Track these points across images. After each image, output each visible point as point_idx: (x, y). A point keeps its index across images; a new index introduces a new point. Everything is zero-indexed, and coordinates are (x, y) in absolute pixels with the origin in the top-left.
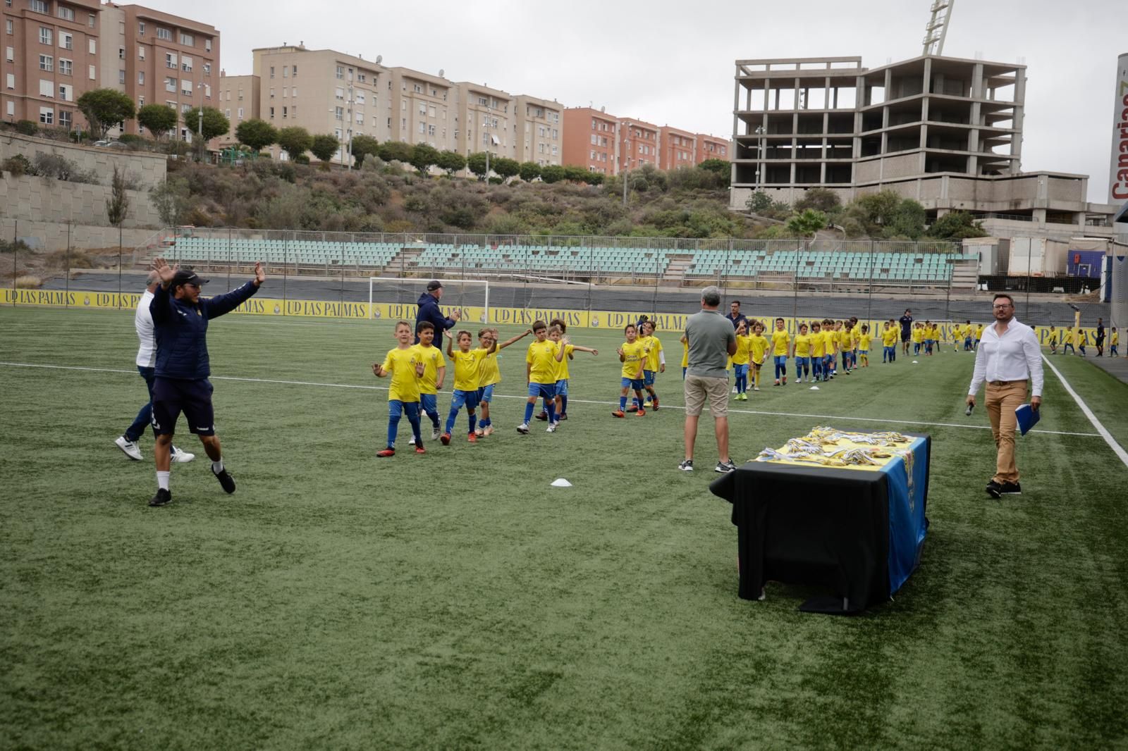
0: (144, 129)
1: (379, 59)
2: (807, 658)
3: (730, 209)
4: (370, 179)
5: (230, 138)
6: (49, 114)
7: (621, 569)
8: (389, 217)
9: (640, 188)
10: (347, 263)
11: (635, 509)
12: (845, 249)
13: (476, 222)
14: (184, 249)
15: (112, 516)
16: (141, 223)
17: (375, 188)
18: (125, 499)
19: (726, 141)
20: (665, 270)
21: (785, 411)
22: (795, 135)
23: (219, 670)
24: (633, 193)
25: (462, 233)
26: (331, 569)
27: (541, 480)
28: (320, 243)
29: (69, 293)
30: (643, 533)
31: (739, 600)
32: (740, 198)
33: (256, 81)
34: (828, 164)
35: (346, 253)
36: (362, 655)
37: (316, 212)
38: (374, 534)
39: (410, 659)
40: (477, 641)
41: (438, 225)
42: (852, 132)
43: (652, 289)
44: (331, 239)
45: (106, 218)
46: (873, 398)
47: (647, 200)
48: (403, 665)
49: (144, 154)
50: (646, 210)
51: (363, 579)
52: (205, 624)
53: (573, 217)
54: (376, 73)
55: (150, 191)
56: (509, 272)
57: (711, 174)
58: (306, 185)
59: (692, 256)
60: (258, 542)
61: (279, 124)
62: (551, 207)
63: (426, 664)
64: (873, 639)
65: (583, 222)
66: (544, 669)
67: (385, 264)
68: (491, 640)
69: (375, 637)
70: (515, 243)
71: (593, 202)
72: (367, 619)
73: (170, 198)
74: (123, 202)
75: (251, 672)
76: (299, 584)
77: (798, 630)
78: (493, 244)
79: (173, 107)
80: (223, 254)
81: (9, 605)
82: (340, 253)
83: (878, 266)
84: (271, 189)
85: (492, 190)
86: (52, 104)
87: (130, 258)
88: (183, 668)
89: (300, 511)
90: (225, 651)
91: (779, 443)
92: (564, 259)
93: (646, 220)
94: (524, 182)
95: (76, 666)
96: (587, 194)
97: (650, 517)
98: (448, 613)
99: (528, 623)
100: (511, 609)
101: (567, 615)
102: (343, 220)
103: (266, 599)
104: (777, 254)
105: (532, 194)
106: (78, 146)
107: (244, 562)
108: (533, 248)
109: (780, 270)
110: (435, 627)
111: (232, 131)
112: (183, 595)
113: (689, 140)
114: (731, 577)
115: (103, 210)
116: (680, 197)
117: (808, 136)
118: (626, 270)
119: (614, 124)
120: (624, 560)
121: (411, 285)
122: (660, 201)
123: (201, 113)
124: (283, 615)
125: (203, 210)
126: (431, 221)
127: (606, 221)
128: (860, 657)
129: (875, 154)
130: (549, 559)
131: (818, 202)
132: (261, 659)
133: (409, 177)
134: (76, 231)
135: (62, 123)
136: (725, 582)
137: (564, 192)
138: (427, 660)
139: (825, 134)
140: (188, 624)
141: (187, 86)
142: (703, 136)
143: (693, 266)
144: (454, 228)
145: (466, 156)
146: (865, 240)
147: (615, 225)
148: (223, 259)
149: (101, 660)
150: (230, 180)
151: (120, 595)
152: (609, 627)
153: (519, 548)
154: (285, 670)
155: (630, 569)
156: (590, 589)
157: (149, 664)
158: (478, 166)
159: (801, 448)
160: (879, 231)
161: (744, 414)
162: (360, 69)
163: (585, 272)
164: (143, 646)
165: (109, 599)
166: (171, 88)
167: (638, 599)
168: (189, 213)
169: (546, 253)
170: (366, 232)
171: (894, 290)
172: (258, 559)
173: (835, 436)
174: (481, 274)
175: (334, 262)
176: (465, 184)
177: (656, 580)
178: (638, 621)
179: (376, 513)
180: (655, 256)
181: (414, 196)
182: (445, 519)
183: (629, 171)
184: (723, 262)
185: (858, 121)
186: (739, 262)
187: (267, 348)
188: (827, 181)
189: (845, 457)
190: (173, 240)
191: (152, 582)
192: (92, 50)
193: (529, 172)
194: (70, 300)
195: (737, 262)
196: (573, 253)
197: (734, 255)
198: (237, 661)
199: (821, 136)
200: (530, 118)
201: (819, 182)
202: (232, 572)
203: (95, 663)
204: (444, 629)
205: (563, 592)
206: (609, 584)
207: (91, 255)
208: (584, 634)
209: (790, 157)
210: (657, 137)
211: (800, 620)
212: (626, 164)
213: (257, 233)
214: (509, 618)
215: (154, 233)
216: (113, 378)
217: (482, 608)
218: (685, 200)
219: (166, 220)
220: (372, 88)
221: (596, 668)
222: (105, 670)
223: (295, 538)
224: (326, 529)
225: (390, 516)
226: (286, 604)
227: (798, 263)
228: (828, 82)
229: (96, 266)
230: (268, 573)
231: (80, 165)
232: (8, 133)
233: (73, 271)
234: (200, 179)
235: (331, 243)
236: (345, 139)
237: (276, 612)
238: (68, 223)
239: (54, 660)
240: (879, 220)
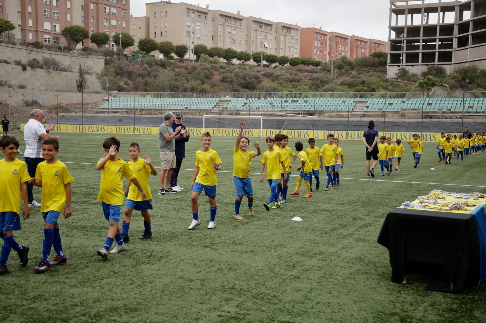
0: (94, 44)
1: (208, 6)
2: (430, 316)
3: (387, 77)
4: (203, 66)
5: (135, 47)
6: (49, 38)
7: (328, 265)
8: (213, 85)
9: (340, 68)
10: (192, 108)
11: (336, 233)
12: (449, 96)
13: (256, 87)
14: (113, 103)
15: (68, 236)
16: (92, 91)
17: (206, 71)
18: (75, 227)
19: (385, 42)
20: (353, 109)
21: (417, 181)
22: (421, 37)
23: (114, 318)
24: (336, 70)
25: (249, 92)
26: (175, 264)
27: (287, 217)
28: (179, 99)
29: (58, 125)
30: (339, 246)
31: (391, 283)
32: (392, 71)
33: (147, 19)
34: (439, 52)
35: (191, 103)
36: (188, 311)
37: (177, 83)
38: (199, 246)
39: (214, 313)
40: (250, 304)
41: (237, 88)
42: (453, 35)
43: (346, 119)
44: (184, 96)
45: (76, 88)
46: (465, 174)
47: (344, 74)
48: (210, 316)
49: (94, 57)
50: (343, 79)
51: (192, 270)
52: (109, 293)
53: (305, 83)
54: (206, 13)
55: (97, 75)
56: (273, 111)
57: (377, 60)
58: (172, 70)
59: (367, 102)
60: (140, 250)
61: (158, 40)
62: (294, 79)
63: (222, 316)
64: (468, 306)
65: (311, 85)
66: (284, 320)
67: (211, 108)
68: (257, 304)
69: (196, 301)
70: (276, 97)
71: (315, 75)
72: (192, 291)
73: (106, 78)
74: (84, 80)
75: (130, 320)
76: (159, 272)
77: (425, 300)
78: (265, 97)
79: (107, 33)
80: (132, 105)
81: (11, 283)
82: (189, 104)
83: (467, 105)
84: (155, 73)
85: (264, 70)
86: (49, 33)
87: (86, 108)
88: (96, 317)
89: (162, 234)
90: (117, 308)
91: (413, 198)
92: (300, 104)
93: (342, 84)
94: (281, 66)
95: (41, 315)
96: (313, 72)
97: (344, 237)
98: (235, 288)
99: (277, 294)
100: (268, 287)
101: (298, 290)
102: (190, 87)
103: (141, 280)
104: (412, 99)
105: (284, 72)
106: (62, 53)
107: (131, 260)
108: (285, 99)
109: (413, 108)
110: (228, 296)
111: (136, 44)
112: (99, 278)
113: (365, 42)
114: (387, 270)
115: (74, 85)
116: (361, 72)
117: (429, 38)
118: (333, 110)
119: (326, 35)
120: (329, 260)
121: (223, 119)
122: (350, 74)
123: (121, 36)
124: (149, 289)
125: (122, 83)
126: (234, 87)
127: (322, 84)
128: (461, 317)
129: (466, 46)
130: (289, 259)
131: (434, 72)
132: (136, 312)
133: (223, 65)
134: (62, 95)
135: (55, 42)
136: (384, 273)
137: (301, 71)
138: (222, 314)
139: (438, 36)
140: (100, 293)
141: (114, 22)
142: (373, 40)
143: (368, 107)
144: (245, 90)
145: (251, 53)
146: (460, 91)
147: (327, 86)
148: (132, 108)
149: (55, 312)
150: (135, 68)
151: (67, 278)
152: (320, 297)
153: (274, 254)
154: (148, 319)
155: (332, 265)
156: (311, 276)
157: (78, 315)
158: (257, 58)
159: (425, 201)
160: (467, 86)
161: (394, 182)
162: (198, 11)
163: (312, 111)
164: (76, 305)
165: (62, 280)
166: (106, 24)
167: (336, 282)
168: (115, 85)
169: (292, 101)
170: (201, 92)
171: (476, 117)
172: (139, 259)
173: (444, 194)
174: (259, 113)
175: (186, 108)
176: (251, 68)
177: (346, 271)
178: (336, 294)
179: (200, 235)
180: (347, 102)
181: (225, 74)
182: (235, 238)
183: (334, 59)
184: (383, 104)
185: (456, 29)
186: (392, 104)
187: (152, 151)
188: (439, 61)
189: (450, 206)
190: (107, 99)
191: (84, 271)
192: (69, 6)
193: (283, 61)
194: (59, 129)
195: (391, 104)
196: (305, 101)
197: (389, 100)
198: (124, 314)
199: (436, 37)
200: (283, 33)
201: (434, 62)
202: (125, 266)
203: (51, 314)
204: (232, 297)
205: (297, 278)
206: (321, 273)
207: (69, 107)
208: (307, 301)
209: (419, 49)
210: (349, 42)
211: (426, 295)
212: (332, 56)
213: (148, 94)
214: (267, 292)
215: (99, 95)
216: (75, 167)
217: (253, 286)
218: (363, 73)
219: (104, 88)
220: (204, 21)
221: (313, 320)
222: (55, 318)
223: (158, 248)
224: (175, 243)
225: (207, 236)
226: (151, 283)
227: (423, 104)
228: (439, 9)
229: (71, 112)
230: (143, 266)
231: (63, 63)
232: (29, 48)
233: (60, 114)
234: (121, 68)
235: (184, 99)
236: (191, 46)
237: (145, 287)
238: (58, 91)
239: (30, 312)
240: (467, 81)
